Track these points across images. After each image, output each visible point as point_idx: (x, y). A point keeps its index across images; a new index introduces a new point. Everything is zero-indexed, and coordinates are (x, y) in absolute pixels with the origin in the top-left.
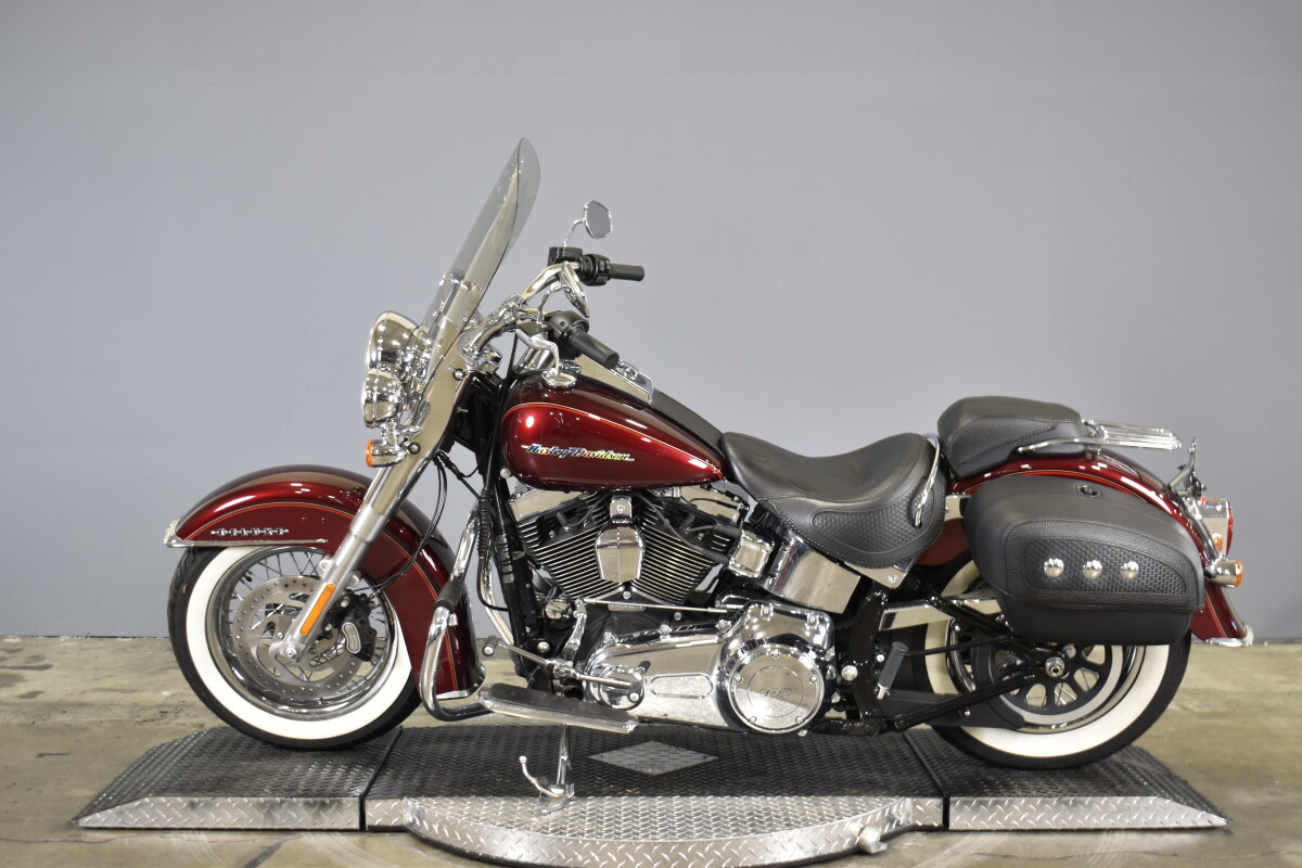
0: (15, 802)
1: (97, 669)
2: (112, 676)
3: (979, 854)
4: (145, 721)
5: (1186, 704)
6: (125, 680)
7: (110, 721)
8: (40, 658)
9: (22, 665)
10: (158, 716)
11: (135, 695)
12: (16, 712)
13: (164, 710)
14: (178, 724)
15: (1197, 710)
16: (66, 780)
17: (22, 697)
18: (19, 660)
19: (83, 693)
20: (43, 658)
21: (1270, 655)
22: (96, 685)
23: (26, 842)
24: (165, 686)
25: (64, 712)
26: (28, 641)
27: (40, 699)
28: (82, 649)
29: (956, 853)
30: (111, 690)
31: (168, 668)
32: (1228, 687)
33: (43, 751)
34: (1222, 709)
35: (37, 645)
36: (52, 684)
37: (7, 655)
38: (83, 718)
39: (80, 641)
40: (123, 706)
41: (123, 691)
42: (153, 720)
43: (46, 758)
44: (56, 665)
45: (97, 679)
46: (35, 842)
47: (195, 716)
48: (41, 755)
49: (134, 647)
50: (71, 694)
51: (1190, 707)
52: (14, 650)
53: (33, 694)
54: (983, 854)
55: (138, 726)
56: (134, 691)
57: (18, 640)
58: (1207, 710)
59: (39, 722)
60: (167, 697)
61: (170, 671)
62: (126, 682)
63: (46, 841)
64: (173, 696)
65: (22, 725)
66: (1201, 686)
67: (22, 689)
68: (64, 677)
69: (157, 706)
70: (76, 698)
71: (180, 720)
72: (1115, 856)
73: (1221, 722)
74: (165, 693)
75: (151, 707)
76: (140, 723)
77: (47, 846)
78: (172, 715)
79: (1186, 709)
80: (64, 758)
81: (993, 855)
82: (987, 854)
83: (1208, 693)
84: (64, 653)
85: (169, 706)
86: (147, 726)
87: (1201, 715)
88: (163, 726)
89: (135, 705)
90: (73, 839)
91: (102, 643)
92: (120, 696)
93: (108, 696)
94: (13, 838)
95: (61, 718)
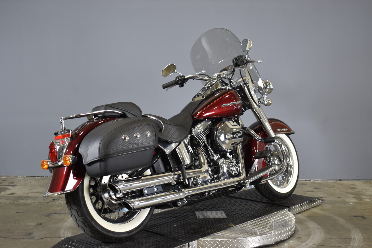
0: (12, 227)
1: (31, 186)
2: (36, 188)
7: (37, 202)
8: (12, 183)
9: (7, 185)
12: (8, 199)
13: (54, 199)
16: (26, 220)
17: (9, 194)
18: (6, 183)
19: (28, 193)
20: (14, 183)
22: (31, 191)
23: (17, 239)
25: (23, 199)
26: (8, 177)
27: (14, 195)
28: (26, 180)
29: (306, 245)
30: (37, 193)
33: (18, 211)
35: (11, 179)
36: (18, 191)
37: (2, 182)
38: (29, 201)
39: (24, 177)
40: (40, 198)
42: (51, 202)
43: (19, 213)
44: (18, 185)
45: (31, 189)
46: (19, 239)
48: (18, 212)
49: (42, 179)
50: (24, 194)
52: (4, 180)
53: (12, 194)
54: (315, 245)
55: (46, 204)
57: (5, 177)
59: (15, 202)
62: (41, 190)
63: (23, 239)
65: (10, 203)
67: (8, 192)
68: (21, 188)
69: (52, 198)
70: (26, 195)
71: (59, 202)
72: (356, 246)
75: (50, 198)
76: (47, 203)
77: (23, 240)
78: (57, 200)
80: (25, 213)
81: (318, 245)
84: (20, 181)
86: (49, 204)
88: (54, 204)
90: (31, 238)
91: (31, 178)
92: (39, 194)
93: (36, 194)
94: (13, 238)
95: (22, 201)
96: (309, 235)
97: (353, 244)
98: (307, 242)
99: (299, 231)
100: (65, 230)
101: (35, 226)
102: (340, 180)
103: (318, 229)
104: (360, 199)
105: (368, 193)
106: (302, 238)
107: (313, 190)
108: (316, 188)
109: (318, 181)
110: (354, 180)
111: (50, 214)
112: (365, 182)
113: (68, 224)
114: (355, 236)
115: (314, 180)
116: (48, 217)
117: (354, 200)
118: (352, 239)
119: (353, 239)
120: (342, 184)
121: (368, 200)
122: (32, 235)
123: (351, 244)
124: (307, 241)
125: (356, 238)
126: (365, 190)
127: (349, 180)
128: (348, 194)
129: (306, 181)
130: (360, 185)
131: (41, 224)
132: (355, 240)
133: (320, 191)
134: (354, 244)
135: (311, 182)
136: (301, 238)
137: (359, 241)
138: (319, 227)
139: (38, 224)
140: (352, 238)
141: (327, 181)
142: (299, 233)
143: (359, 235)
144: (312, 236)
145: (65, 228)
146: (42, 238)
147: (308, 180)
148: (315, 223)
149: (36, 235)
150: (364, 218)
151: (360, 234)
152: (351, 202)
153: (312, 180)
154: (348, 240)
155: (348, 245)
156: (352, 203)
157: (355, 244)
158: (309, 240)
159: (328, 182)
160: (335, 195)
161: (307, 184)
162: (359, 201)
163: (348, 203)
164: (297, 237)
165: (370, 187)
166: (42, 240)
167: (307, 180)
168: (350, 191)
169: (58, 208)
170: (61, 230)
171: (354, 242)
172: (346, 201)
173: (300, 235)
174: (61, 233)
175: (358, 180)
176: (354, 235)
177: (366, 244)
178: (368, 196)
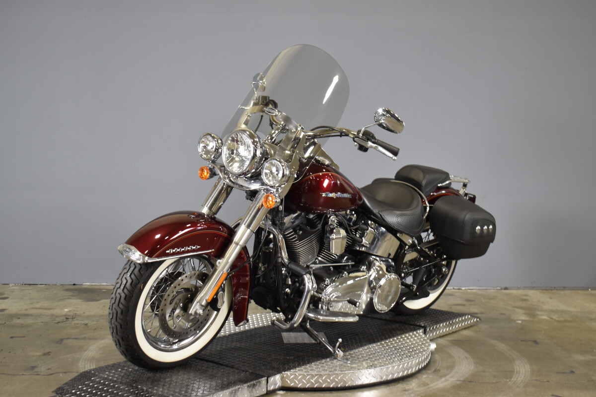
0: (4, 358)
1: (30, 299)
2: (38, 302)
3: (458, 380)
4: (59, 322)
5: (552, 316)
6: (46, 304)
7: (42, 322)
10: (65, 320)
11: (51, 310)
13: (68, 317)
14: (75, 324)
15: (557, 319)
16: (26, 348)
19: (26, 310)
20: (4, 294)
21: (592, 295)
22: (32, 306)
23: (13, 375)
24: (65, 307)
25: (19, 318)
27: (6, 312)
28: (22, 290)
29: (446, 380)
30: (40, 308)
31: (65, 299)
32: (571, 309)
33: (13, 336)
34: (569, 319)
36: (10, 306)
38: (29, 321)
39: (20, 286)
40: (47, 316)
41: (45, 309)
42: (63, 322)
43: (14, 338)
44: (10, 297)
45: (32, 304)
46: (17, 375)
47: (83, 320)
48: (12, 337)
49: (47, 289)
50: (21, 310)
51: (554, 318)
53: (2, 310)
54: (460, 380)
55: (56, 325)
56: (51, 309)
58: (562, 319)
59: (8, 323)
60: (67, 312)
61: (66, 300)
63: (23, 375)
64: (70, 311)
66: (559, 309)
68: (16, 302)
69: (63, 316)
70: (23, 312)
71: (76, 322)
72: (520, 381)
73: (568, 324)
74: (66, 310)
75: (61, 316)
76: (57, 323)
77: (24, 377)
78: (71, 320)
79: (552, 319)
80: (23, 338)
81: (464, 381)
82: (461, 381)
83: (562, 312)
84: (14, 292)
85: (69, 316)
86: (60, 324)
87: (559, 321)
88: (68, 325)
89: (53, 315)
90: (35, 373)
91: (31, 287)
92: (45, 311)
93: (39, 311)
94: (7, 373)
95: (18, 321)
96: (451, 367)
97: (515, 379)
98: (447, 377)
99: (438, 362)
100: (86, 362)
101: (40, 356)
102: (506, 289)
103: (466, 358)
104: (534, 316)
105: (546, 307)
106: (442, 371)
107: (464, 302)
108: (468, 300)
109: (472, 289)
110: (527, 287)
111: (62, 340)
112: (543, 291)
113: (90, 354)
114: (519, 368)
115: (467, 288)
116: (60, 344)
117: (524, 318)
118: (515, 372)
119: (517, 372)
120: (507, 295)
121: (545, 317)
122: (36, 370)
123: (512, 379)
124: (448, 374)
125: (521, 370)
126: (543, 302)
127: (519, 288)
128: (515, 309)
129: (454, 290)
130: (535, 296)
131: (49, 353)
132: (519, 373)
133: (475, 305)
134: (517, 379)
135: (461, 291)
136: (439, 370)
137: (525, 374)
138: (468, 355)
139: (44, 354)
140: (516, 370)
141: (486, 289)
142: (438, 364)
143: (526, 367)
144: (456, 368)
145: (86, 359)
146: (52, 374)
147: (458, 288)
148: (461, 350)
149: (42, 369)
150: (536, 342)
151: (528, 365)
152: (520, 320)
153: (463, 288)
154: (510, 373)
155: (508, 380)
156: (520, 322)
157: (519, 379)
158: (452, 374)
159: (486, 291)
160: (496, 311)
161: (456, 294)
162: (531, 319)
163: (514, 321)
164: (434, 369)
165: (551, 298)
166: (51, 377)
167: (455, 288)
168: (519, 304)
169: (74, 331)
170: (80, 362)
171: (517, 377)
172: (512, 318)
173: (438, 368)
174: (80, 365)
175: (533, 288)
176: (519, 366)
177: (534, 378)
178: (545, 311)
